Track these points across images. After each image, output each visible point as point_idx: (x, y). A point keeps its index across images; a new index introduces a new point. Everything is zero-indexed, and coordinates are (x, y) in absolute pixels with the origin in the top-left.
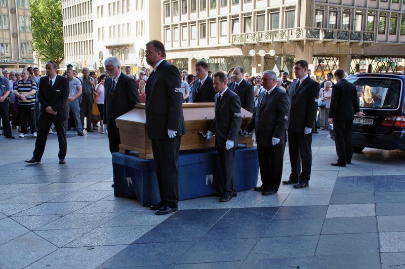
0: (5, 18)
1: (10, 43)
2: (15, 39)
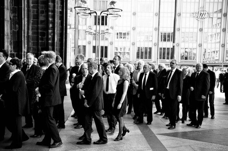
0: (218, 35)
1: (219, 51)
2: (223, 48)
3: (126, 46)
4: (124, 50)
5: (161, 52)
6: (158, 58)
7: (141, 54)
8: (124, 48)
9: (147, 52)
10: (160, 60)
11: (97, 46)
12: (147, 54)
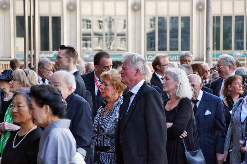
3: (115, 15)
4: (110, 26)
5: (218, 29)
6: (208, 49)
7: (159, 37)
8: (110, 22)
9: (177, 31)
10: (216, 52)
11: (29, 18)
12: (177, 37)
